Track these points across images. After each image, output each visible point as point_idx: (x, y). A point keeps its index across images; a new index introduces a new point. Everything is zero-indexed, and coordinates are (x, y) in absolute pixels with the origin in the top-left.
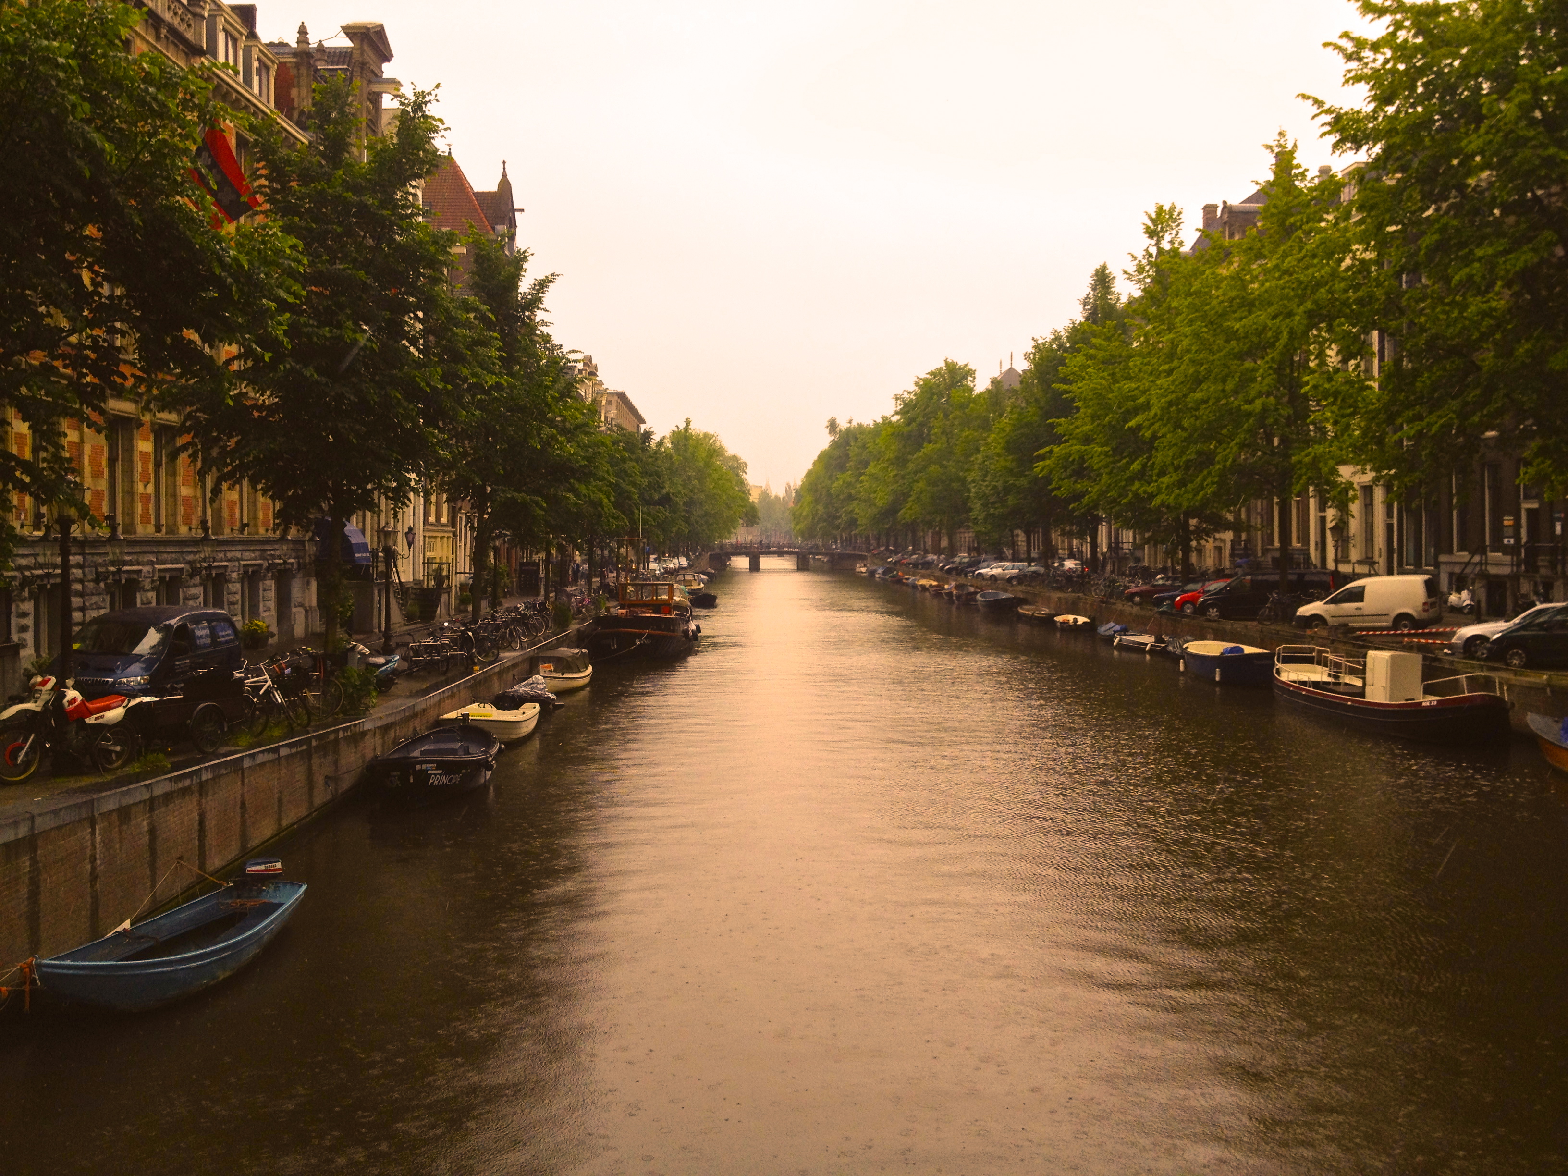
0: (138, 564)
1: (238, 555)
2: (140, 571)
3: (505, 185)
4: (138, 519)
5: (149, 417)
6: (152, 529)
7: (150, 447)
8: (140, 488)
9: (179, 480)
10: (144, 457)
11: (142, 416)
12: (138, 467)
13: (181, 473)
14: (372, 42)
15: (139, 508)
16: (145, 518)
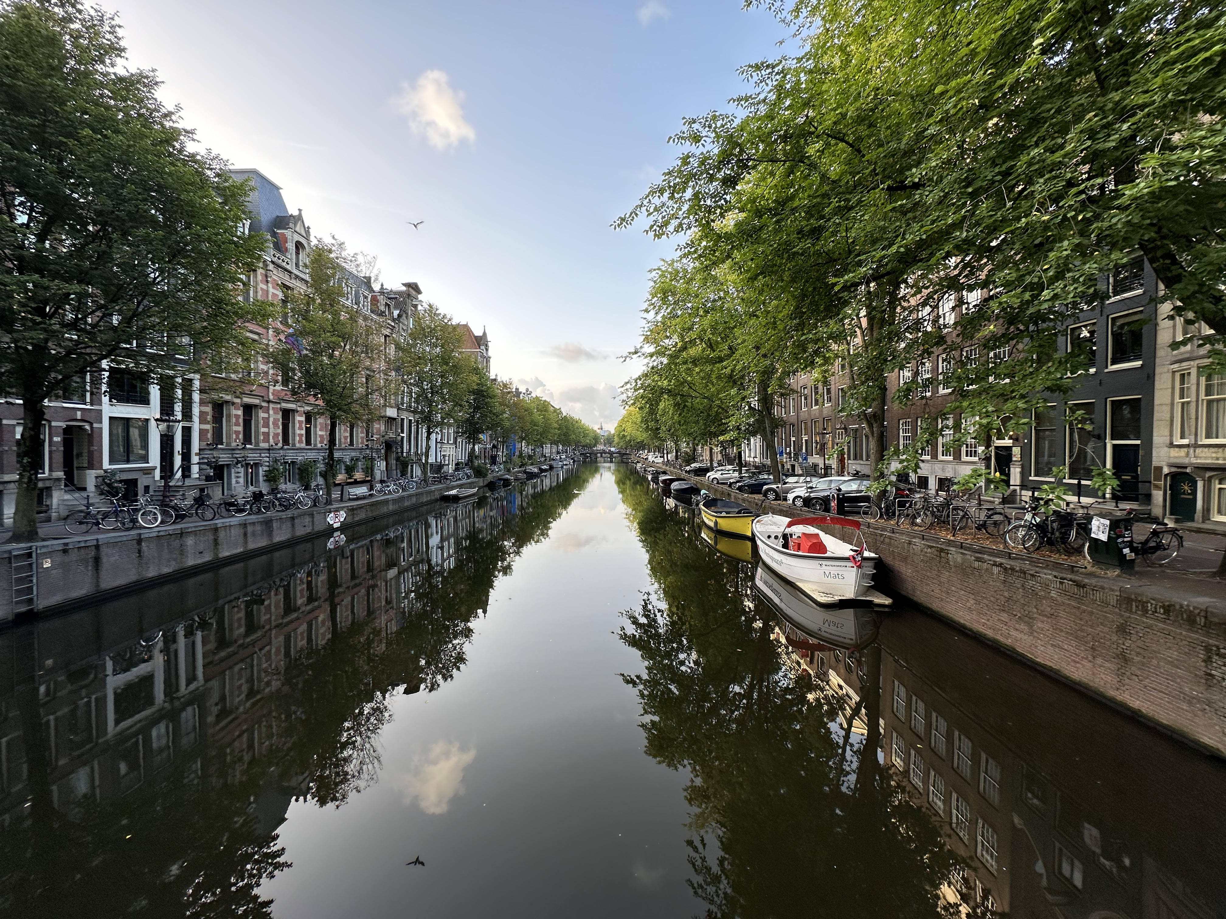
3: (485, 334)
4: (297, 442)
5: (302, 409)
6: (303, 445)
7: (303, 419)
8: (298, 432)
9: (318, 429)
10: (300, 422)
11: (299, 409)
12: (297, 425)
13: (319, 427)
14: (413, 288)
15: (297, 438)
16: (300, 441)
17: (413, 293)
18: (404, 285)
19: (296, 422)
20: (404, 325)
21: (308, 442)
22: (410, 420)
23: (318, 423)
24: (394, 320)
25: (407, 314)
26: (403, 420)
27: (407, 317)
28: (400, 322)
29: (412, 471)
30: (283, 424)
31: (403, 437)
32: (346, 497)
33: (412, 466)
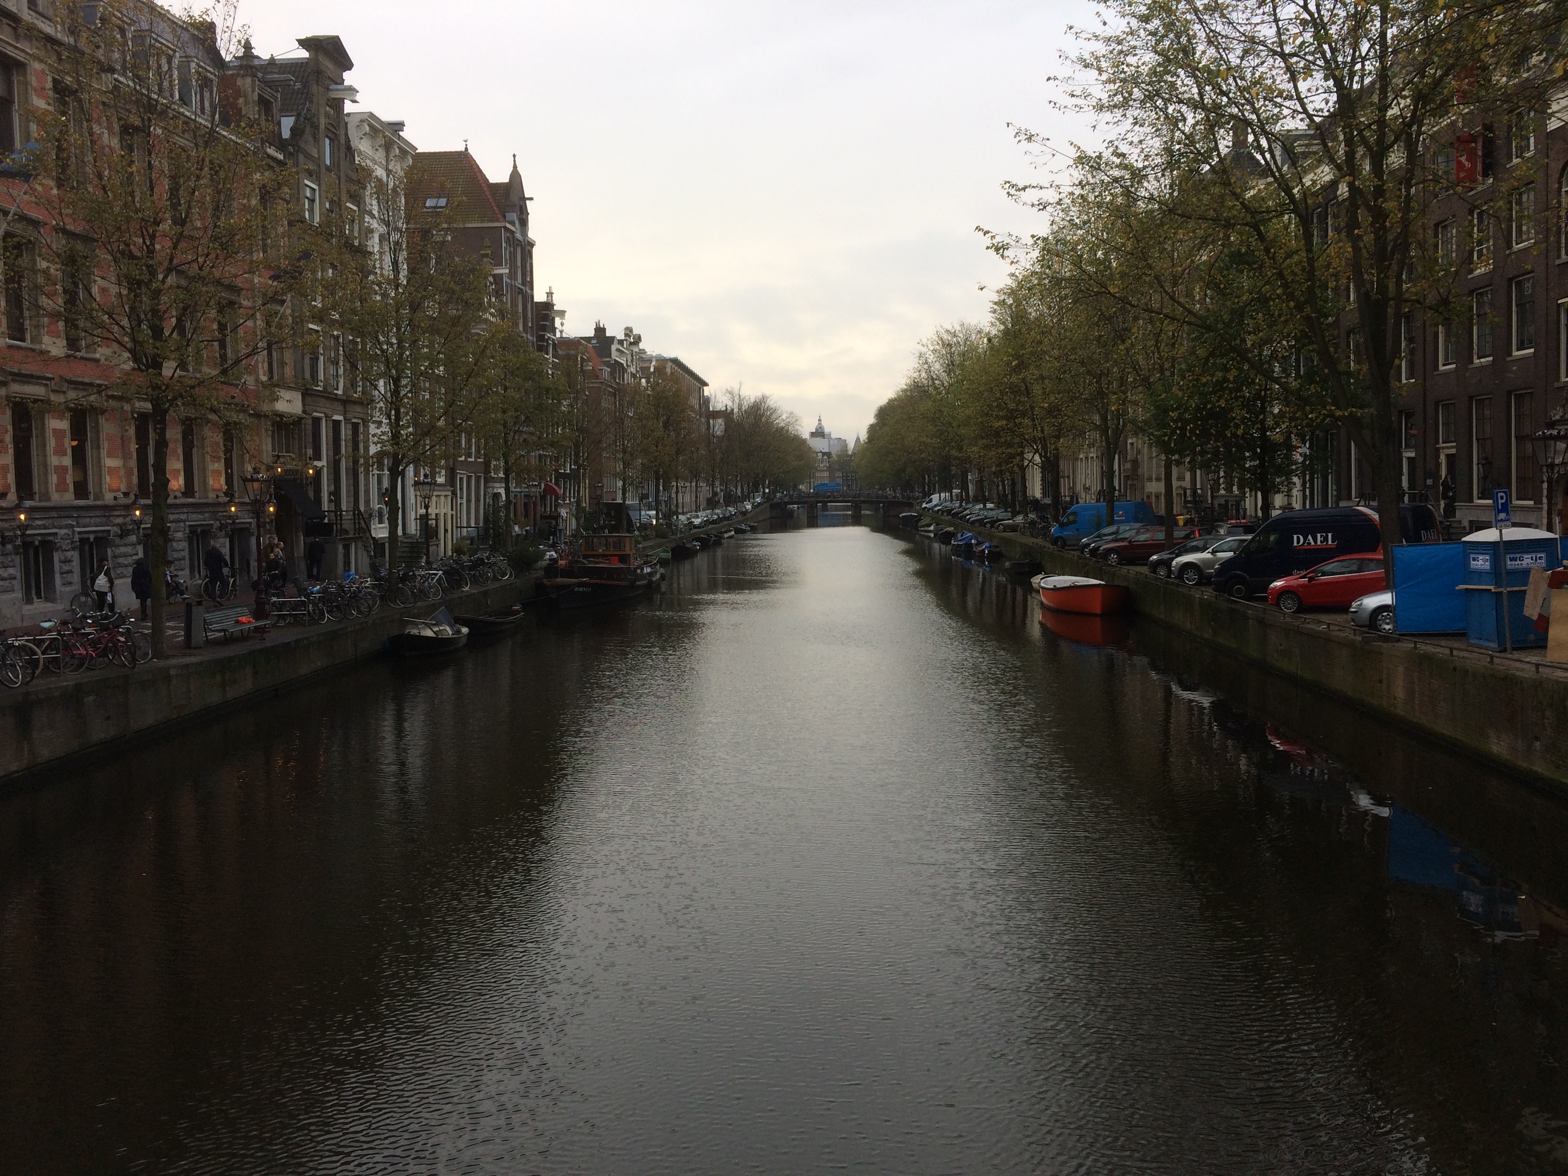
0: (55, 527)
1: (183, 517)
2: (56, 534)
3: (515, 175)
4: (52, 487)
5: (61, 399)
6: (68, 498)
7: (64, 425)
8: (54, 460)
9: (104, 453)
10: (59, 434)
11: (53, 397)
12: (52, 443)
13: (105, 445)
14: (327, 53)
15: (54, 479)
16: (62, 487)
17: (328, 65)
18: (304, 43)
19: (49, 434)
20: (309, 157)
21: (81, 489)
22: (337, 423)
23: (103, 435)
24: (282, 145)
25: (315, 127)
26: (317, 421)
27: (316, 139)
28: (299, 149)
29: (347, 563)
30: (16, 440)
31: (318, 472)
32: (199, 636)
33: (347, 548)
